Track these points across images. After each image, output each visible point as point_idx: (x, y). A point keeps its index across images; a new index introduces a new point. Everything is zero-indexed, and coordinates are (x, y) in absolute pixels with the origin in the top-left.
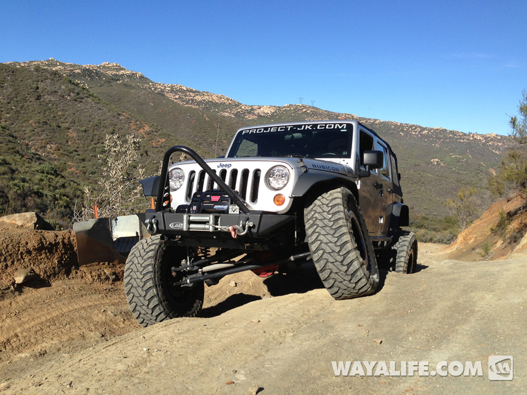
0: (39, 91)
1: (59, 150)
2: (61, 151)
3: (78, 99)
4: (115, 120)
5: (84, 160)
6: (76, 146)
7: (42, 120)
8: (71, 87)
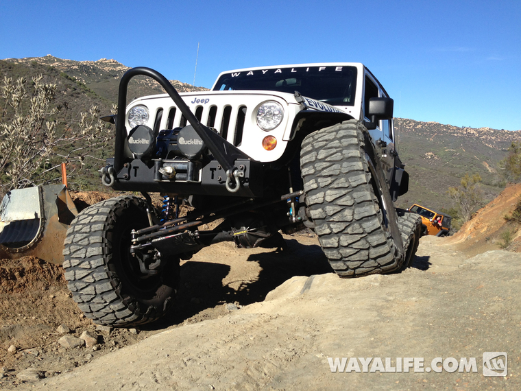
3: (74, 95)
8: (69, 82)
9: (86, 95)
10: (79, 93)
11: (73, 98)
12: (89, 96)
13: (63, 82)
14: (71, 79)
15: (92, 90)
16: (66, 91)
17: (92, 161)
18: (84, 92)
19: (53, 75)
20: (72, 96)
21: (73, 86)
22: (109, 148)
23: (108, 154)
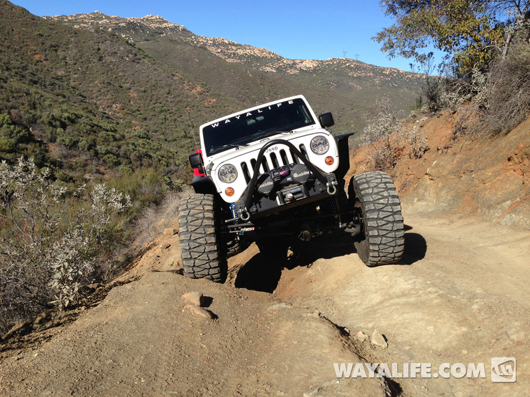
0: (101, 52)
1: (124, 109)
2: (125, 110)
3: (136, 60)
4: (170, 81)
5: (145, 119)
6: (138, 105)
7: (106, 81)
8: (129, 48)
9: (146, 61)
10: (140, 59)
11: (134, 64)
12: (149, 61)
13: (125, 48)
14: (131, 45)
15: (150, 56)
16: (128, 56)
17: (156, 126)
18: (144, 58)
19: (115, 40)
20: (134, 61)
21: (134, 52)
22: (170, 113)
23: (170, 119)
